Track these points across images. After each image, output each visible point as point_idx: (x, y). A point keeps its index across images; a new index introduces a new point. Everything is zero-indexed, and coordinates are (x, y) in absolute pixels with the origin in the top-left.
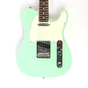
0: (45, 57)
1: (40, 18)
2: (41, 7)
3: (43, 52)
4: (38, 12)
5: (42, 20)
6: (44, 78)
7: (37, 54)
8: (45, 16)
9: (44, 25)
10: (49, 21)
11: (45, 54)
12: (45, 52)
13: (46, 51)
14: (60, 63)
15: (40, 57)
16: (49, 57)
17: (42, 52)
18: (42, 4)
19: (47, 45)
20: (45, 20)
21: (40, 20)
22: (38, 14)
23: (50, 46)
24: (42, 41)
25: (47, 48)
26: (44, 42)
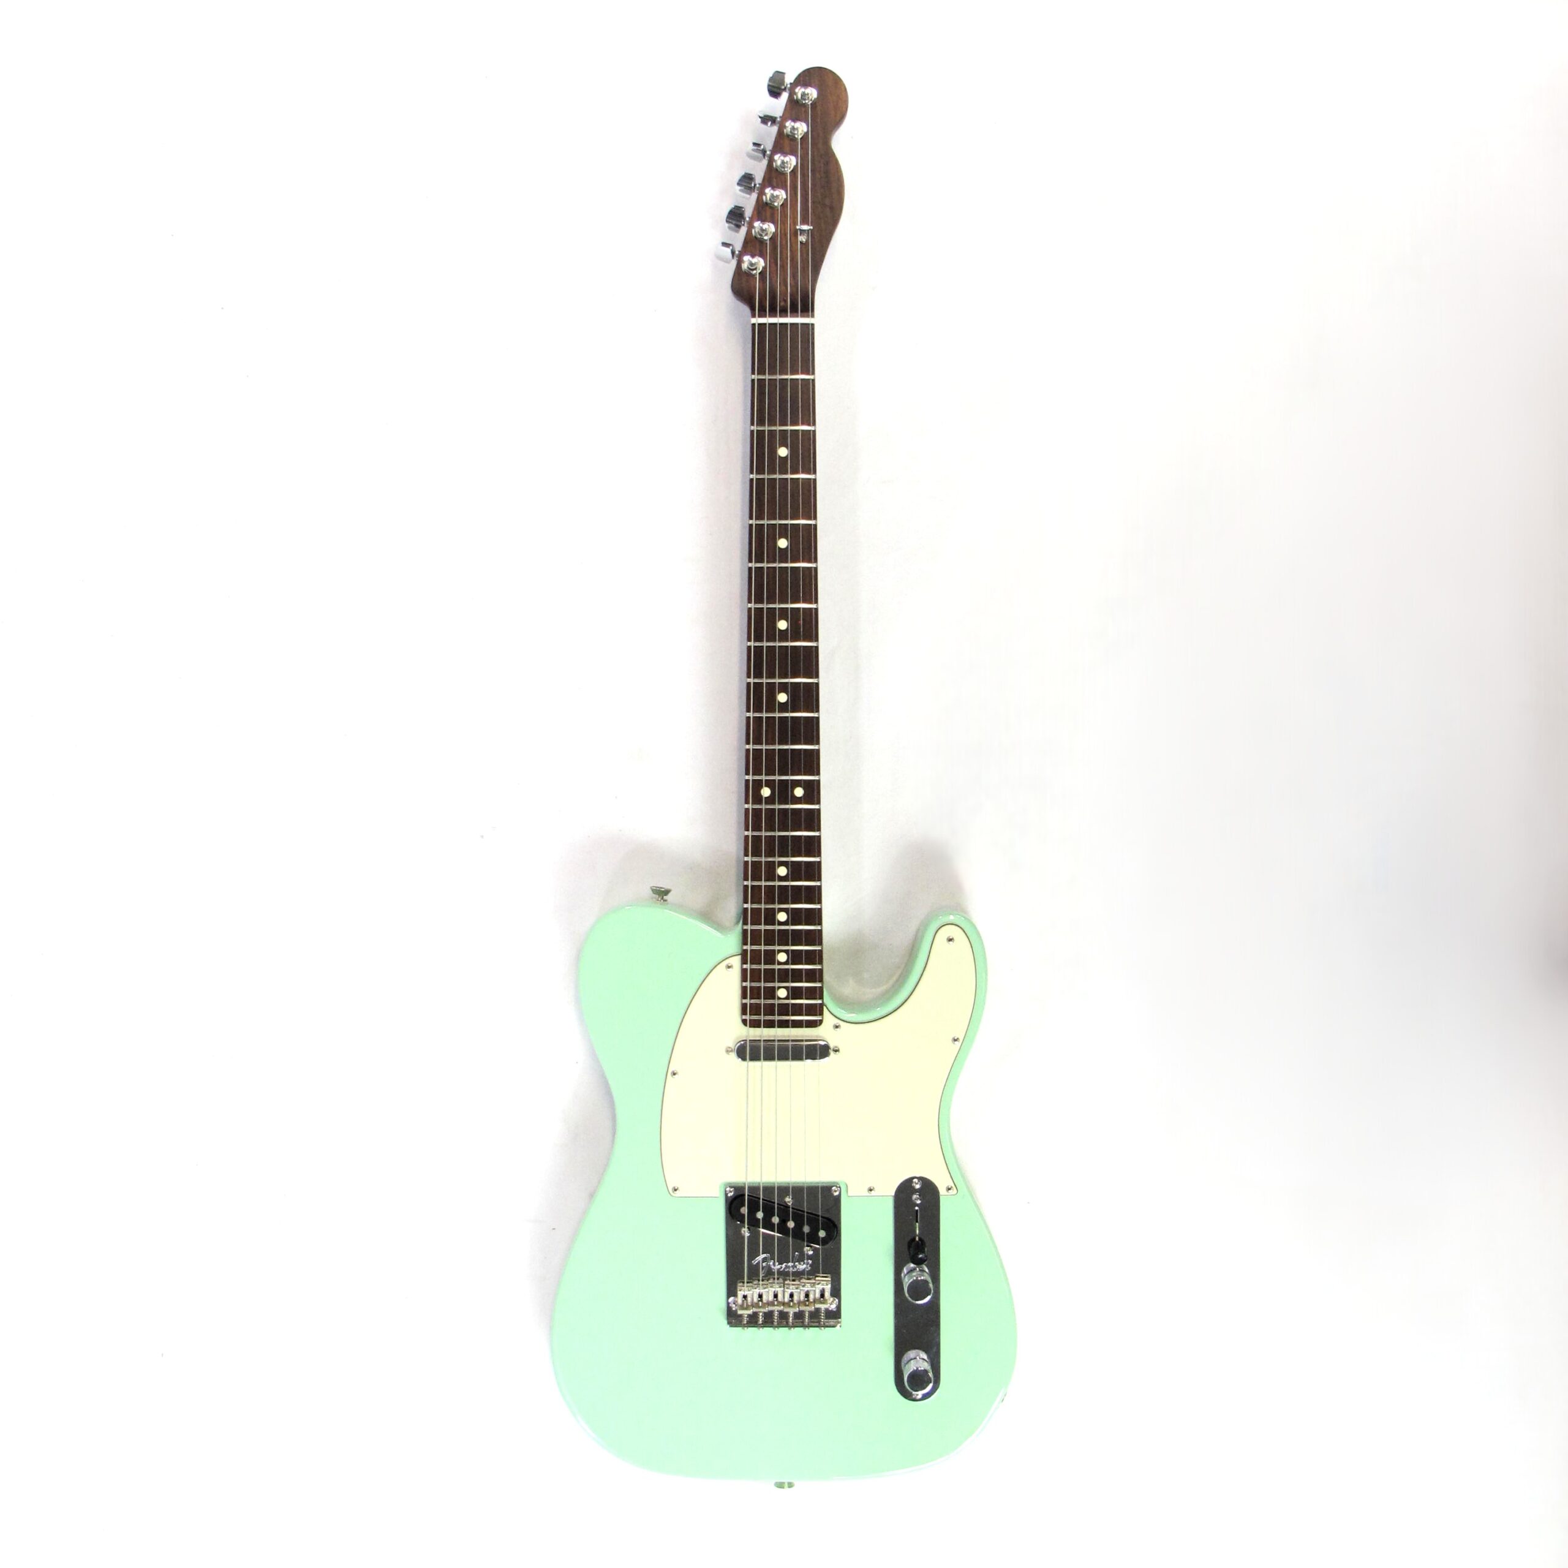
0: (799, 1320)
1: (755, 993)
2: (756, 899)
3: (784, 1275)
4: (730, 942)
5: (770, 1010)
6: (790, 1485)
7: (731, 1291)
8: (797, 976)
9: (769, 1057)
10: (828, 1019)
11: (799, 1296)
12: (798, 1275)
13: (802, 1267)
14: (918, 1361)
15: (753, 1321)
16: (835, 1315)
17: (769, 1273)
18: (771, 875)
19: (813, 1221)
20: (798, 1010)
21: (756, 1009)
22: (736, 961)
23: (833, 1227)
24: (769, 1189)
25: (813, 1238)
26: (784, 1190)
